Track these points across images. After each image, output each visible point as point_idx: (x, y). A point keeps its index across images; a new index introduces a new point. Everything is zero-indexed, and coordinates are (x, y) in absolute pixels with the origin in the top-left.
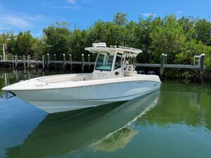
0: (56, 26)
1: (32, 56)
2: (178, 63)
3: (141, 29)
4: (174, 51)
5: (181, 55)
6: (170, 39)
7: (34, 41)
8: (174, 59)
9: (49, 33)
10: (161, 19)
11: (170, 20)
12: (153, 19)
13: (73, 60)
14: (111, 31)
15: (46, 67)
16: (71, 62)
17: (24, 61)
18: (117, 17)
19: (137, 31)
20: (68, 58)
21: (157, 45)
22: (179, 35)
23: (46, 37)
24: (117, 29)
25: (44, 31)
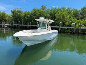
0: (16, 10)
2: (66, 26)
3: (52, 12)
4: (65, 21)
5: (67, 23)
6: (63, 16)
7: (7, 16)
8: (65, 24)
9: (13, 12)
10: (60, 9)
11: (63, 9)
12: (57, 8)
13: (24, 24)
14: (40, 12)
15: (12, 27)
16: (23, 25)
17: (2, 24)
18: (42, 7)
20: (21, 23)
21: (58, 19)
22: (67, 15)
23: (12, 14)
24: (42, 12)
25: (11, 11)
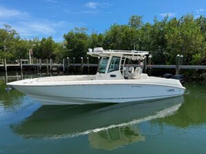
0: (75, 32)
1: (54, 59)
2: (195, 64)
3: (157, 31)
4: (191, 52)
5: (198, 56)
6: (186, 39)
7: (56, 46)
8: (191, 59)
9: (68, 38)
10: (177, 20)
12: (168, 20)
13: (90, 63)
14: (126, 33)
15: (66, 69)
16: (88, 65)
17: (47, 65)
18: (133, 20)
19: (153, 33)
20: (85, 61)
21: (173, 45)
22: (196, 35)
23: (66, 42)
24: (132, 32)
25: (65, 36)
